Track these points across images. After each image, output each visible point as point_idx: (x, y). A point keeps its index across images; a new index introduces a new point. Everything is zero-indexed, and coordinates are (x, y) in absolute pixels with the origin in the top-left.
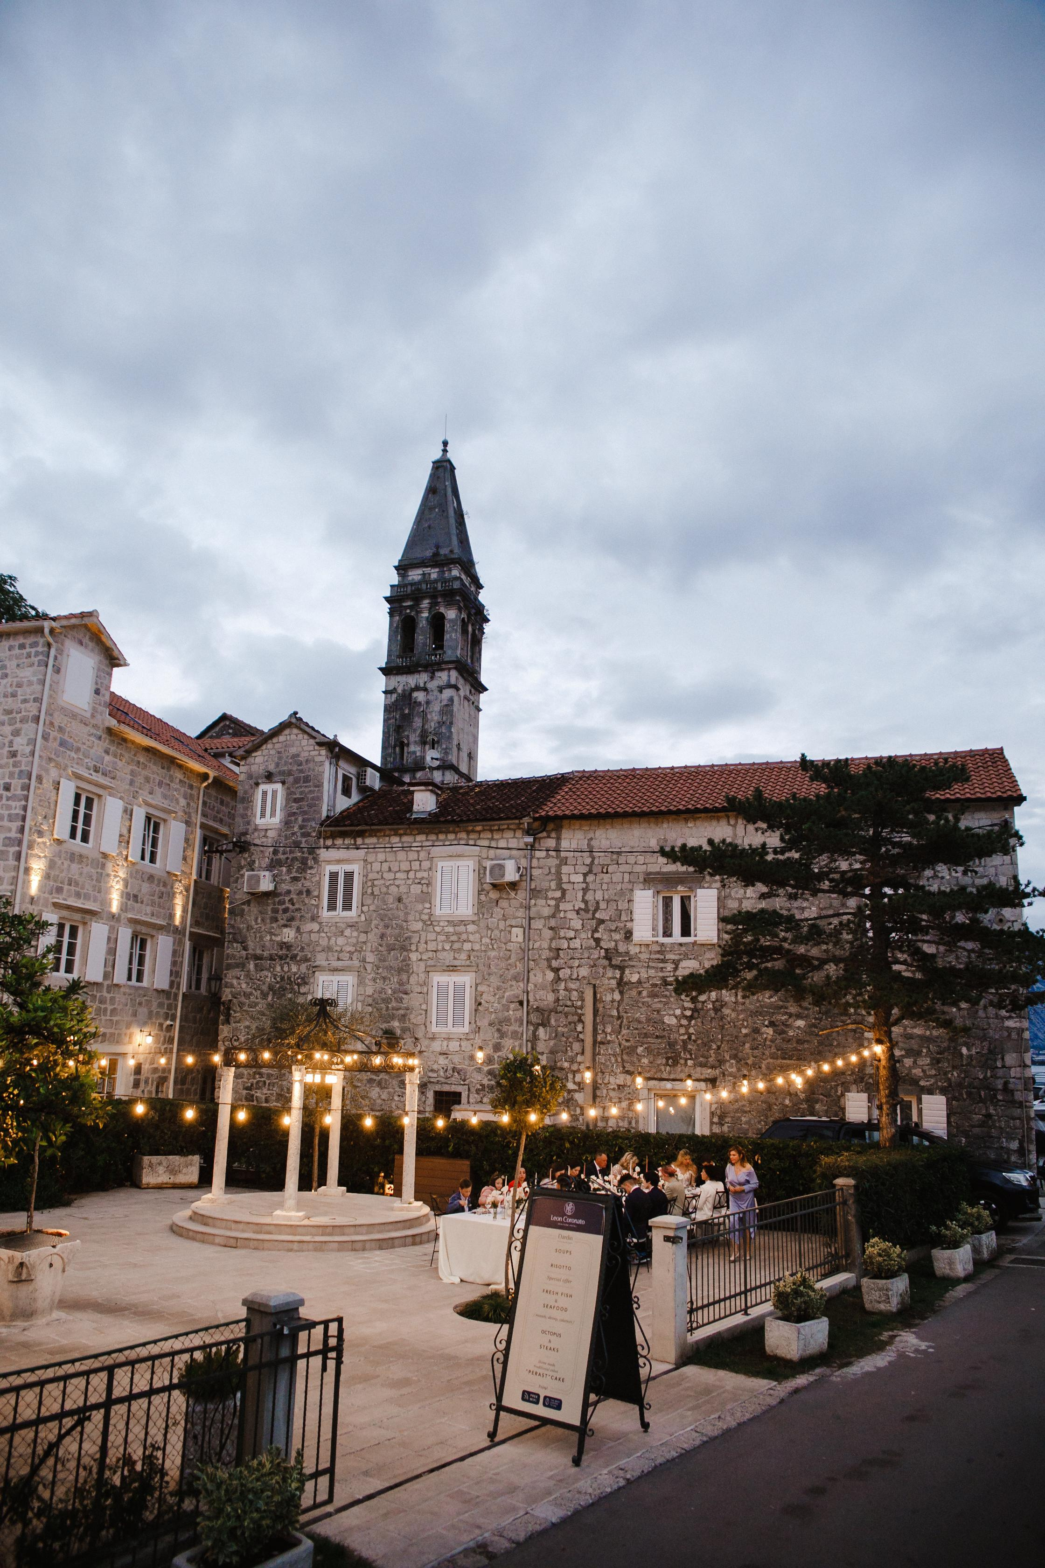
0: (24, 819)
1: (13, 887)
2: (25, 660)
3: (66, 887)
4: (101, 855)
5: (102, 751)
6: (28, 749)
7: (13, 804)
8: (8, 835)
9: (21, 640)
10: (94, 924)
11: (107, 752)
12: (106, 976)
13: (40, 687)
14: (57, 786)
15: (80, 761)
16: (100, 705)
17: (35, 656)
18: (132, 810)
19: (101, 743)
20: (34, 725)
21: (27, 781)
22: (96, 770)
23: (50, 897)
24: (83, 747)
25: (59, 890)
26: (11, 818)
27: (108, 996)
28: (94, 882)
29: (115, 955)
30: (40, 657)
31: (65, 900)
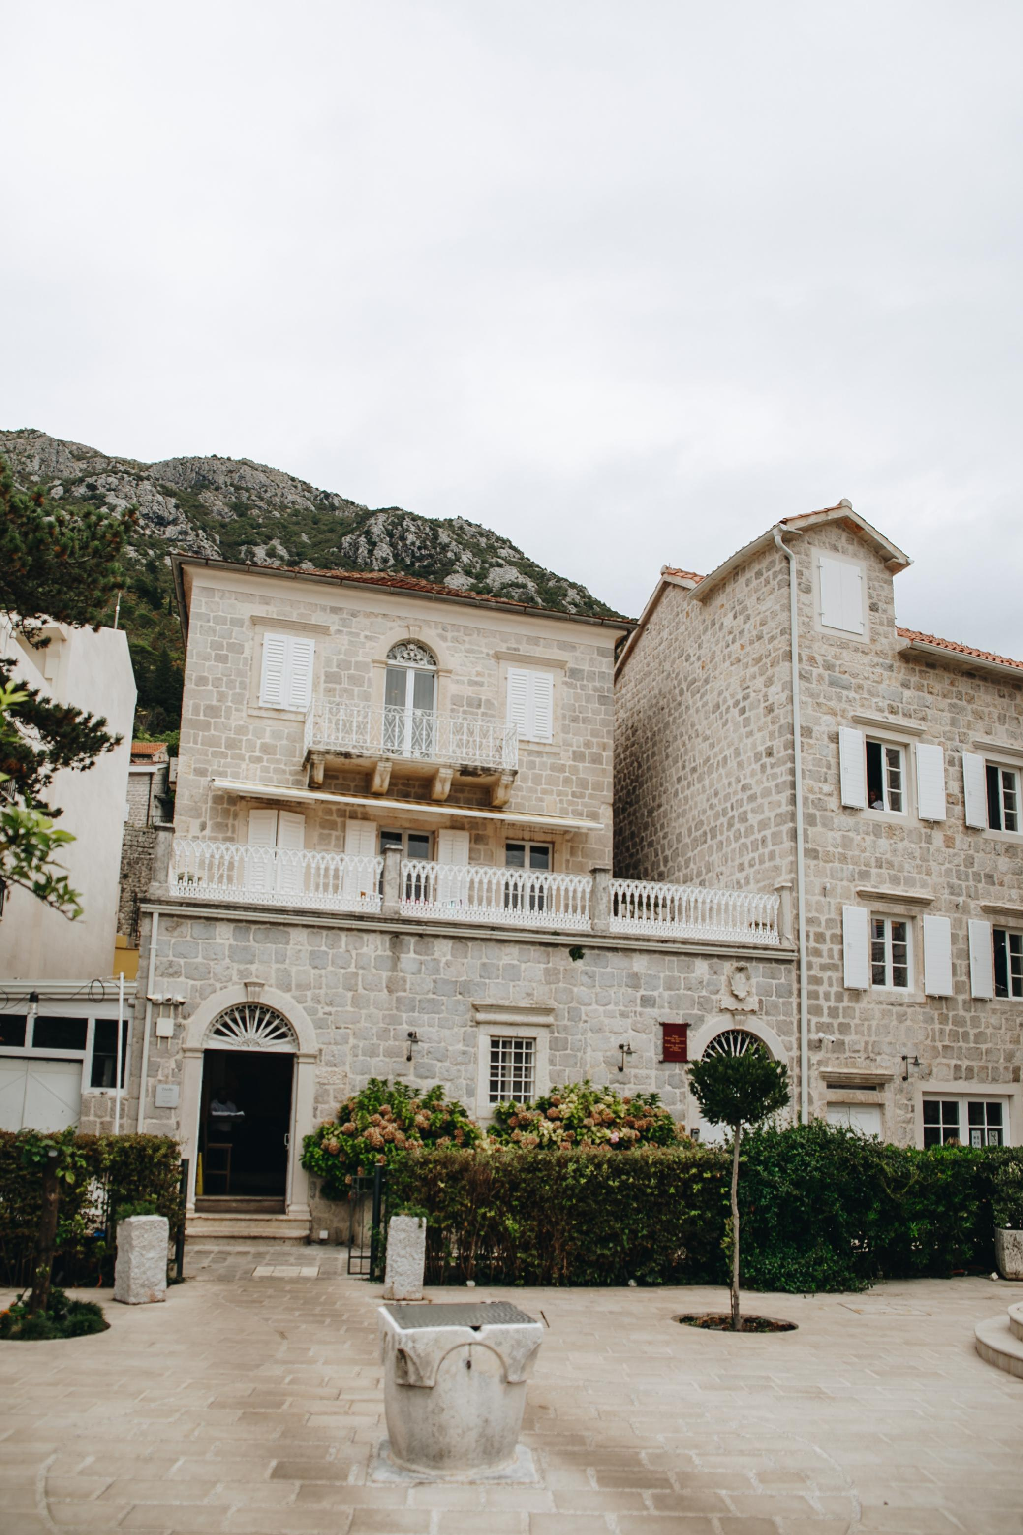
0: (793, 786)
1: (793, 875)
2: (764, 589)
3: (874, 871)
4: (922, 823)
5: (898, 684)
6: (784, 696)
7: (777, 770)
8: (779, 811)
9: (756, 567)
10: (925, 916)
11: (906, 685)
12: (958, 987)
13: (785, 614)
14: (835, 738)
15: (866, 703)
16: (882, 624)
17: (774, 579)
18: (961, 760)
19: (894, 674)
20: (787, 664)
21: (789, 736)
22: (893, 711)
23: (852, 886)
24: (866, 684)
25: (864, 875)
26: (779, 789)
27: (968, 1016)
28: (918, 862)
29: (969, 958)
30: (780, 577)
31: (875, 887)
